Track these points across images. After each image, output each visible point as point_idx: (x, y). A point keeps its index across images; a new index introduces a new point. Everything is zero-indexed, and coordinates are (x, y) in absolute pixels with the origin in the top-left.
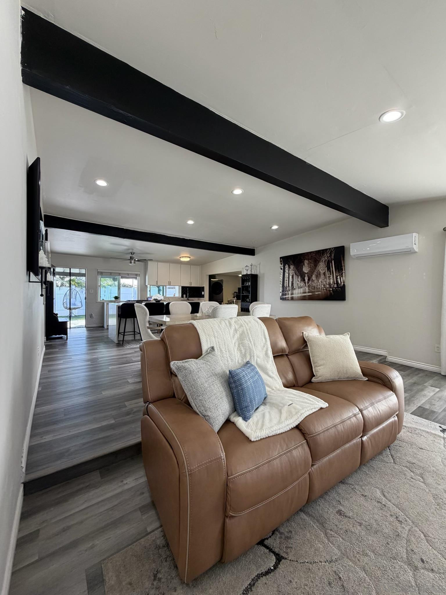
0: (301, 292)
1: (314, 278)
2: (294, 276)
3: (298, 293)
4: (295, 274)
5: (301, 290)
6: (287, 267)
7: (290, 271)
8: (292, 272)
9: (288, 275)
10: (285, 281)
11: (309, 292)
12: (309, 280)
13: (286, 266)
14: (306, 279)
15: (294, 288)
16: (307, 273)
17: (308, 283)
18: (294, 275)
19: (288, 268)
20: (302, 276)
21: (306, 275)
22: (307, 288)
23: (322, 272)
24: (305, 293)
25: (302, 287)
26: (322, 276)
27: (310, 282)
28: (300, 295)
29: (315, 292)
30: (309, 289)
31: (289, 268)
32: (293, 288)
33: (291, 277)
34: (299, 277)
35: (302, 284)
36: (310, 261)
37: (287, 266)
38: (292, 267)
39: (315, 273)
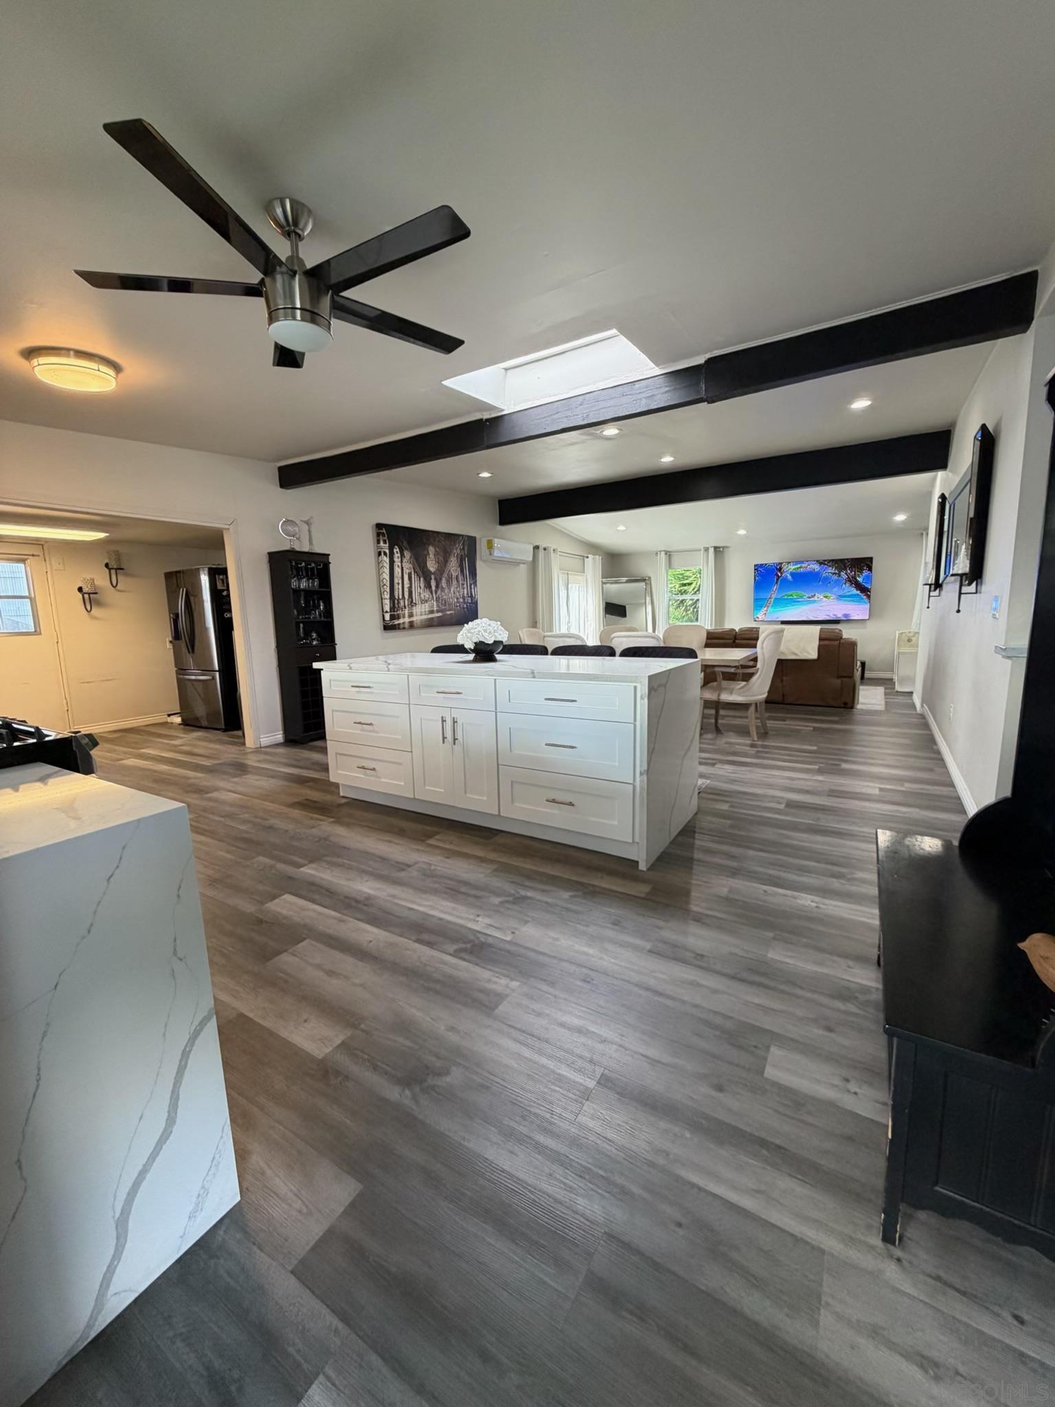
0: (425, 612)
1: (444, 583)
2: (413, 576)
3: (421, 612)
4: (415, 572)
5: (426, 607)
6: (397, 552)
7: (404, 564)
8: (408, 567)
9: (400, 571)
10: (396, 586)
11: (438, 611)
12: (437, 587)
13: (395, 551)
14: (433, 584)
15: (414, 602)
16: (434, 573)
17: (436, 592)
18: (413, 573)
19: (399, 555)
20: (425, 575)
21: (433, 577)
22: (435, 603)
23: (454, 574)
24: (432, 612)
25: (426, 601)
26: (455, 582)
27: (439, 592)
28: (424, 617)
29: (445, 610)
30: (438, 606)
31: (402, 555)
32: (412, 601)
33: (406, 577)
34: (422, 579)
36: (437, 549)
37: (398, 550)
38: (407, 554)
39: (445, 575)
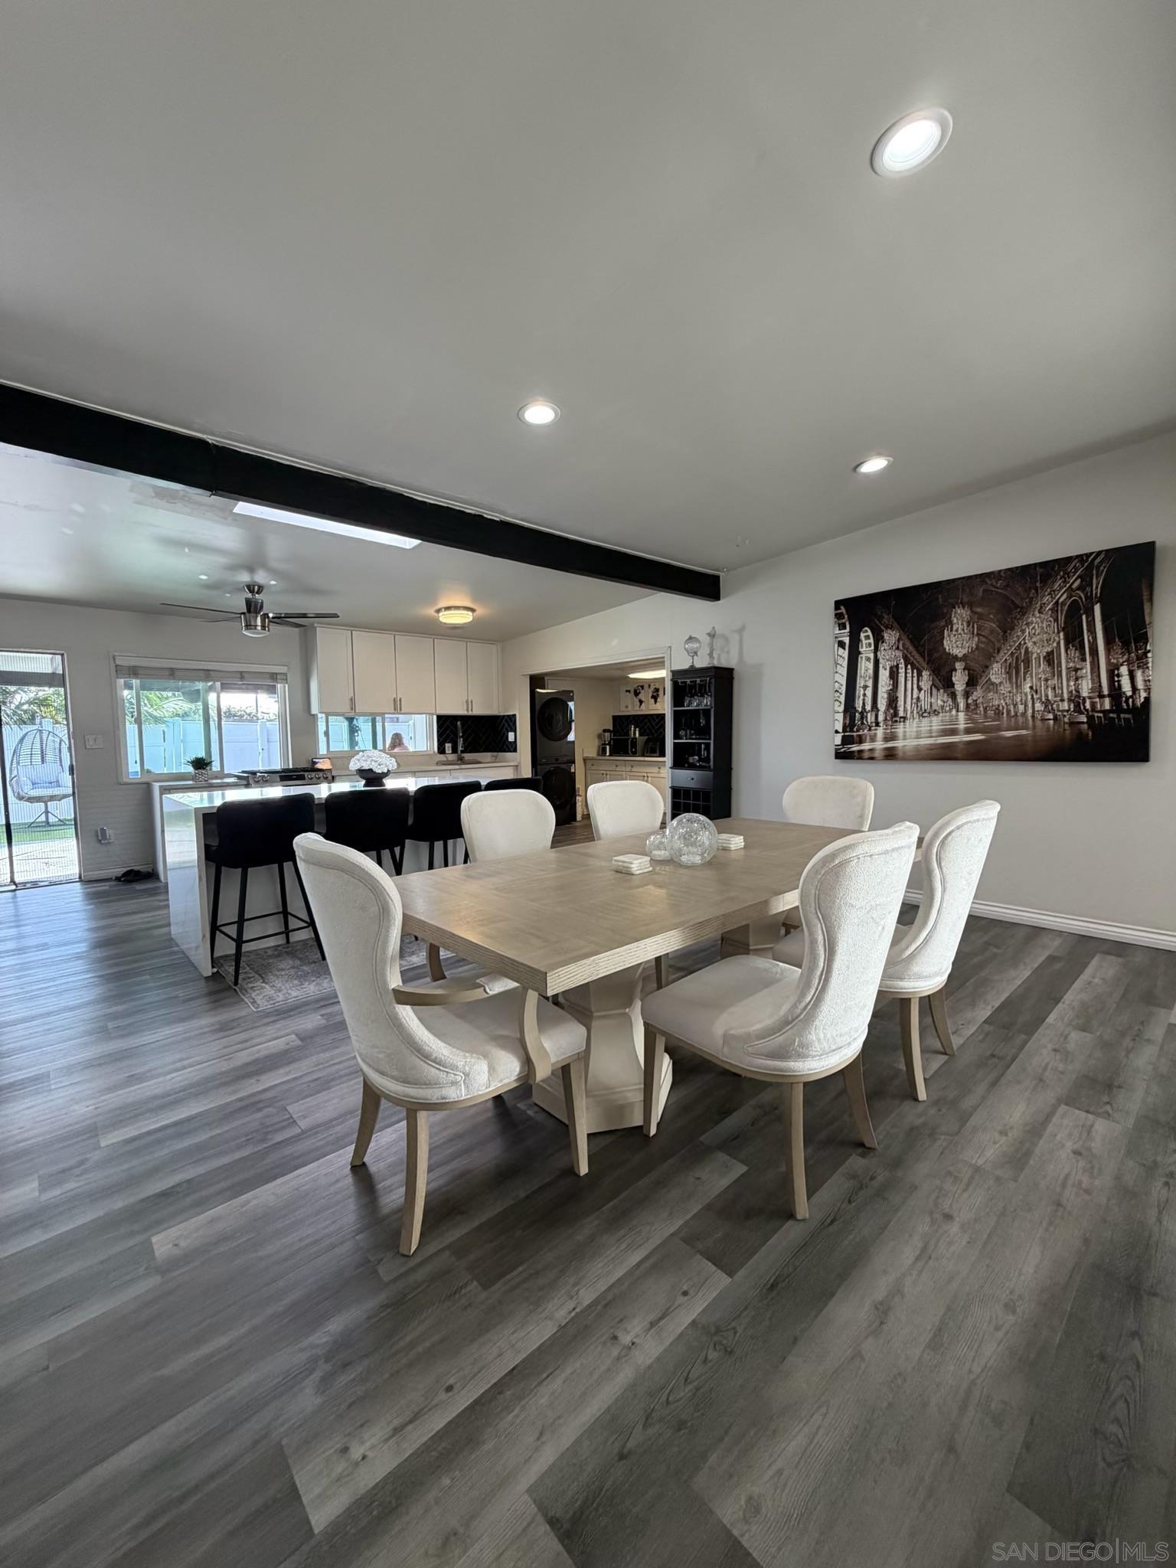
0: (930, 731)
1: (996, 673)
2: (902, 671)
3: (914, 733)
4: (907, 662)
5: (936, 723)
6: (867, 637)
7: (883, 652)
8: (889, 656)
9: (871, 666)
10: (860, 692)
11: (968, 731)
12: (972, 683)
13: (862, 635)
14: (959, 680)
15: (901, 714)
16: (965, 658)
17: (967, 695)
18: (902, 666)
19: (872, 641)
20: (939, 668)
21: (959, 666)
22: (962, 715)
23: (1037, 651)
24: (953, 732)
25: (936, 713)
26: (1039, 669)
27: (977, 694)
28: (926, 742)
29: (999, 729)
30: (969, 719)
31: (878, 639)
32: (896, 714)
33: (884, 675)
34: (925, 674)
35: (940, 699)
36: (979, 610)
37: (870, 633)
38: (890, 636)
39: (1004, 655)
